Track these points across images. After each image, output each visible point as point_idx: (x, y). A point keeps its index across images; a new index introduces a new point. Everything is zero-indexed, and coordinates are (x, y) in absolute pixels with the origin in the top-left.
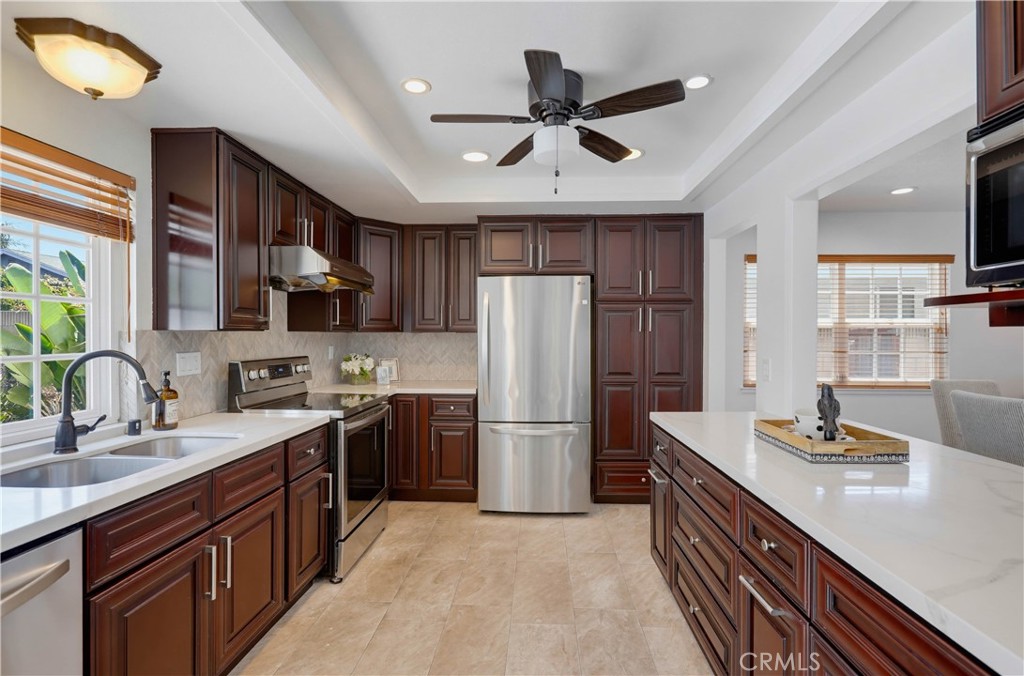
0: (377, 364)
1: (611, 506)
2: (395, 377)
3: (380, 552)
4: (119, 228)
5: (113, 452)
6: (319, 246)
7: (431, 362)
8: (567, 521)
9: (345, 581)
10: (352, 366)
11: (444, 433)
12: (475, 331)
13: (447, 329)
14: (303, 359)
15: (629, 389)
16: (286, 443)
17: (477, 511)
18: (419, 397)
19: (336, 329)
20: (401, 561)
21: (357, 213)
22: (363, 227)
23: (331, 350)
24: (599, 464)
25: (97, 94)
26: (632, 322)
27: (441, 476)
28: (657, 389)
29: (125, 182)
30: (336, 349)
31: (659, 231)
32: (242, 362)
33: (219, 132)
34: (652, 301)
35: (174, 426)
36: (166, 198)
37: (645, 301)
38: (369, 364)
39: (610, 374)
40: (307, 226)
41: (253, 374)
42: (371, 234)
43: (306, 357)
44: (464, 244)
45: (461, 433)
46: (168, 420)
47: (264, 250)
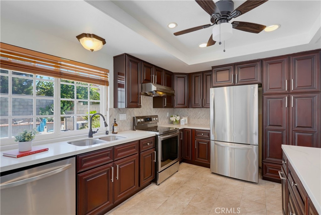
0: (181, 118)
1: (271, 183)
2: (187, 123)
3: (174, 179)
4: (105, 83)
5: (99, 139)
6: (159, 83)
7: (199, 118)
8: (246, 184)
9: (160, 185)
10: (173, 119)
11: (200, 143)
12: (209, 108)
13: (203, 107)
14: (156, 116)
15: (280, 132)
16: (139, 141)
17: (211, 172)
18: (192, 129)
19: (165, 107)
20: (179, 183)
21: (173, 71)
22: (175, 76)
23: (168, 114)
24: (264, 164)
25: (92, 50)
26: (282, 103)
27: (199, 157)
28: (297, 134)
29: (107, 71)
30: (169, 113)
31: (298, 60)
32: (136, 117)
33: (126, 54)
34: (293, 93)
35: (116, 133)
36: (117, 74)
37: (289, 93)
38: (178, 118)
39: (270, 125)
40: (154, 77)
41: (139, 120)
42: (178, 77)
43: (157, 116)
44: (209, 77)
45: (206, 143)
46: (115, 131)
47: (140, 85)
